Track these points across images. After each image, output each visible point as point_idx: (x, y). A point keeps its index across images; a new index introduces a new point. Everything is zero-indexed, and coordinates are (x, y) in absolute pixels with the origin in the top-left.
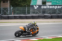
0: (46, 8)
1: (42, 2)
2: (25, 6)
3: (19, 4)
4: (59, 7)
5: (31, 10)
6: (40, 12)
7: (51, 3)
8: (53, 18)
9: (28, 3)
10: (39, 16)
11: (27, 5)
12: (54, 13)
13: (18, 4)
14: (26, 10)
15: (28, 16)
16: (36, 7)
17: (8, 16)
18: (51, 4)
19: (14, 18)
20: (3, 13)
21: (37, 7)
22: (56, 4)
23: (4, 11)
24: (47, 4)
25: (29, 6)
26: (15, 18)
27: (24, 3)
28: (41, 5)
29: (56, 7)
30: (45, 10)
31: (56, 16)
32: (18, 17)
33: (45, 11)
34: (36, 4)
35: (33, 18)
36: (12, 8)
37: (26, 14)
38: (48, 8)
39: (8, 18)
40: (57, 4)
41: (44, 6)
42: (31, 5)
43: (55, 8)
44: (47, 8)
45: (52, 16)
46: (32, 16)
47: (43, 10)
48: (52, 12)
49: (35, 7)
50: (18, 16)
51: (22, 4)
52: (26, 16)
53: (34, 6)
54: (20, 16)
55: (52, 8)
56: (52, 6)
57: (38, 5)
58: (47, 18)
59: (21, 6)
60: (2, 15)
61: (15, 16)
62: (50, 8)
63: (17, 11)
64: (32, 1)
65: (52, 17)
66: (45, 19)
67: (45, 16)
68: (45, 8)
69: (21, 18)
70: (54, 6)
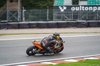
0: (79, 11)
2: (45, 8)
3: (35, 5)
4: (99, 8)
5: (54, 14)
6: (69, 17)
7: (86, 2)
8: (91, 27)
9: (50, 2)
10: (68, 23)
11: (48, 5)
12: (92, 18)
13: (33, 4)
14: (47, 14)
15: (50, 24)
16: (63, 8)
17: (19, 24)
18: (86, 4)
19: (28, 27)
20: (10, 19)
21: (65, 8)
22: (94, 4)
23: (11, 16)
24: (80, 4)
25: (51, 7)
26: (30, 26)
27: (43, 2)
28: (71, 5)
30: (77, 13)
31: (95, 22)
32: (34, 26)
33: (77, 15)
34: (63, 4)
35: (58, 26)
36: (24, 11)
37: (48, 20)
38: (82, 11)
39: (19, 27)
40: (97, 4)
41: (75, 7)
42: (54, 5)
43: (93, 11)
44: (81, 10)
45: (88, 23)
46: (57, 23)
47: (74, 13)
48: (88, 17)
50: (34, 24)
51: (41, 4)
52: (48, 24)
53: (60, 7)
54: (38, 23)
55: (88, 10)
56: (88, 6)
59: (39, 8)
60: (9, 22)
61: (29, 24)
62: (85, 11)
63: (32, 15)
65: (88, 25)
66: (78, 27)
67: (78, 23)
68: (77, 10)
69: (39, 26)
70: (92, 8)
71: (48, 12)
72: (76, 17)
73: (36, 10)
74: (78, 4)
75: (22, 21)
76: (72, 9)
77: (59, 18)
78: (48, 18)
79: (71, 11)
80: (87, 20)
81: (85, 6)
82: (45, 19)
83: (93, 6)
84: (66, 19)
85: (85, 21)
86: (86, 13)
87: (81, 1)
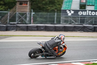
0: (86, 15)
1: (80, 5)
2: (53, 11)
3: (44, 8)
5: (62, 18)
6: (76, 21)
7: (93, 7)
9: (58, 6)
10: (75, 27)
11: (56, 9)
13: (42, 7)
14: (54, 17)
15: (57, 27)
16: (70, 12)
17: (27, 26)
18: (93, 9)
19: (36, 29)
20: (19, 21)
23: (20, 18)
24: (87, 9)
25: (59, 10)
26: (38, 29)
27: (51, 5)
28: (78, 9)
30: (84, 17)
32: (42, 28)
33: (84, 20)
34: (70, 8)
35: (66, 29)
36: (33, 13)
37: (55, 23)
38: (89, 15)
39: (28, 29)
41: (82, 11)
42: (62, 9)
44: (87, 14)
46: (65, 27)
47: (81, 17)
48: (95, 22)
49: (68, 12)
50: (42, 27)
51: (49, 8)
52: (55, 27)
54: (46, 26)
56: (95, 11)
57: (73, 10)
58: (88, 31)
59: (47, 11)
60: (18, 24)
61: (37, 27)
62: (92, 15)
63: (41, 18)
64: (64, 4)
66: (84, 31)
67: (84, 27)
68: (84, 14)
69: (47, 29)
71: (56, 16)
72: (82, 21)
73: (44, 13)
74: (85, 9)
75: (30, 24)
76: (79, 13)
77: (66, 21)
78: (55, 21)
79: (79, 15)
80: (93, 25)
81: (92, 11)
82: (52, 22)
84: (73, 22)
85: (91, 26)
86: (92, 18)
87: (88, 5)
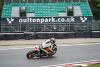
4: (47, 20)
5: (2, 26)
6: (17, 29)
7: (34, 14)
8: (39, 39)
10: (16, 35)
12: (40, 30)
16: (10, 20)
18: (34, 16)
22: (41, 16)
24: (27, 16)
28: (19, 17)
29: (42, 21)
30: (25, 25)
31: (42, 34)
33: (25, 27)
34: (10, 16)
41: (23, 19)
45: (36, 35)
46: (5, 35)
47: (21, 25)
48: (36, 29)
49: (8, 20)
55: (36, 22)
57: (13, 18)
66: (26, 39)
67: (26, 34)
68: (24, 22)
70: (39, 19)
72: (23, 29)
74: (25, 16)
77: (7, 30)
79: (19, 23)
80: (34, 32)
81: (32, 18)
83: (40, 18)
84: (14, 30)
85: (33, 33)
86: (33, 25)
87: (28, 12)
